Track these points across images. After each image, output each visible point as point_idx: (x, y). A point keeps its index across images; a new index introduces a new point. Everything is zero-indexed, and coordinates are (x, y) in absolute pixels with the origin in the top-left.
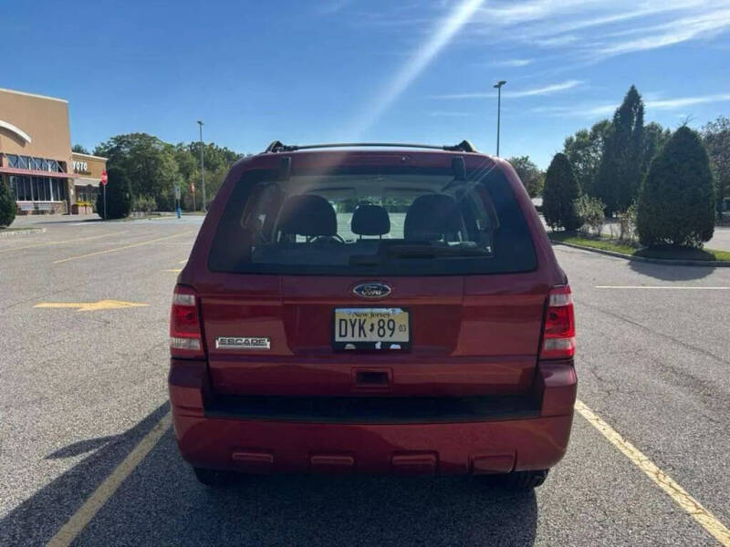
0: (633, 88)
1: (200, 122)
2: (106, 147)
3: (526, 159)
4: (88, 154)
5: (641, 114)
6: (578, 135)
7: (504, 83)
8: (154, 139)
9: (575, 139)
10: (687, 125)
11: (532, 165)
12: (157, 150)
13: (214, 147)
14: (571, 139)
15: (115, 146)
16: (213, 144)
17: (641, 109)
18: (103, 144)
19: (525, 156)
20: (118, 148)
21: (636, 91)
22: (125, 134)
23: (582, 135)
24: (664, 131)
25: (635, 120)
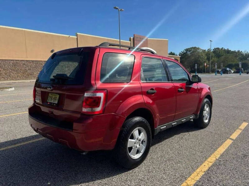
1: (211, 41)
2: (183, 53)
4: (177, 55)
8: (198, 48)
12: (199, 52)
13: (223, 49)
15: (185, 52)
16: (223, 48)
18: (182, 52)
20: (186, 52)
22: (189, 48)
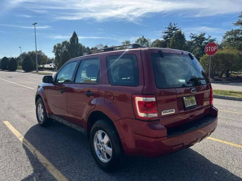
0: (75, 32)
3: (41, 51)
5: (77, 40)
6: (58, 44)
7: (36, 23)
9: (57, 46)
10: (107, 46)
11: (43, 53)
14: (56, 46)
17: (77, 38)
19: (40, 50)
21: (75, 33)
23: (59, 45)
24: (83, 46)
25: (76, 42)
